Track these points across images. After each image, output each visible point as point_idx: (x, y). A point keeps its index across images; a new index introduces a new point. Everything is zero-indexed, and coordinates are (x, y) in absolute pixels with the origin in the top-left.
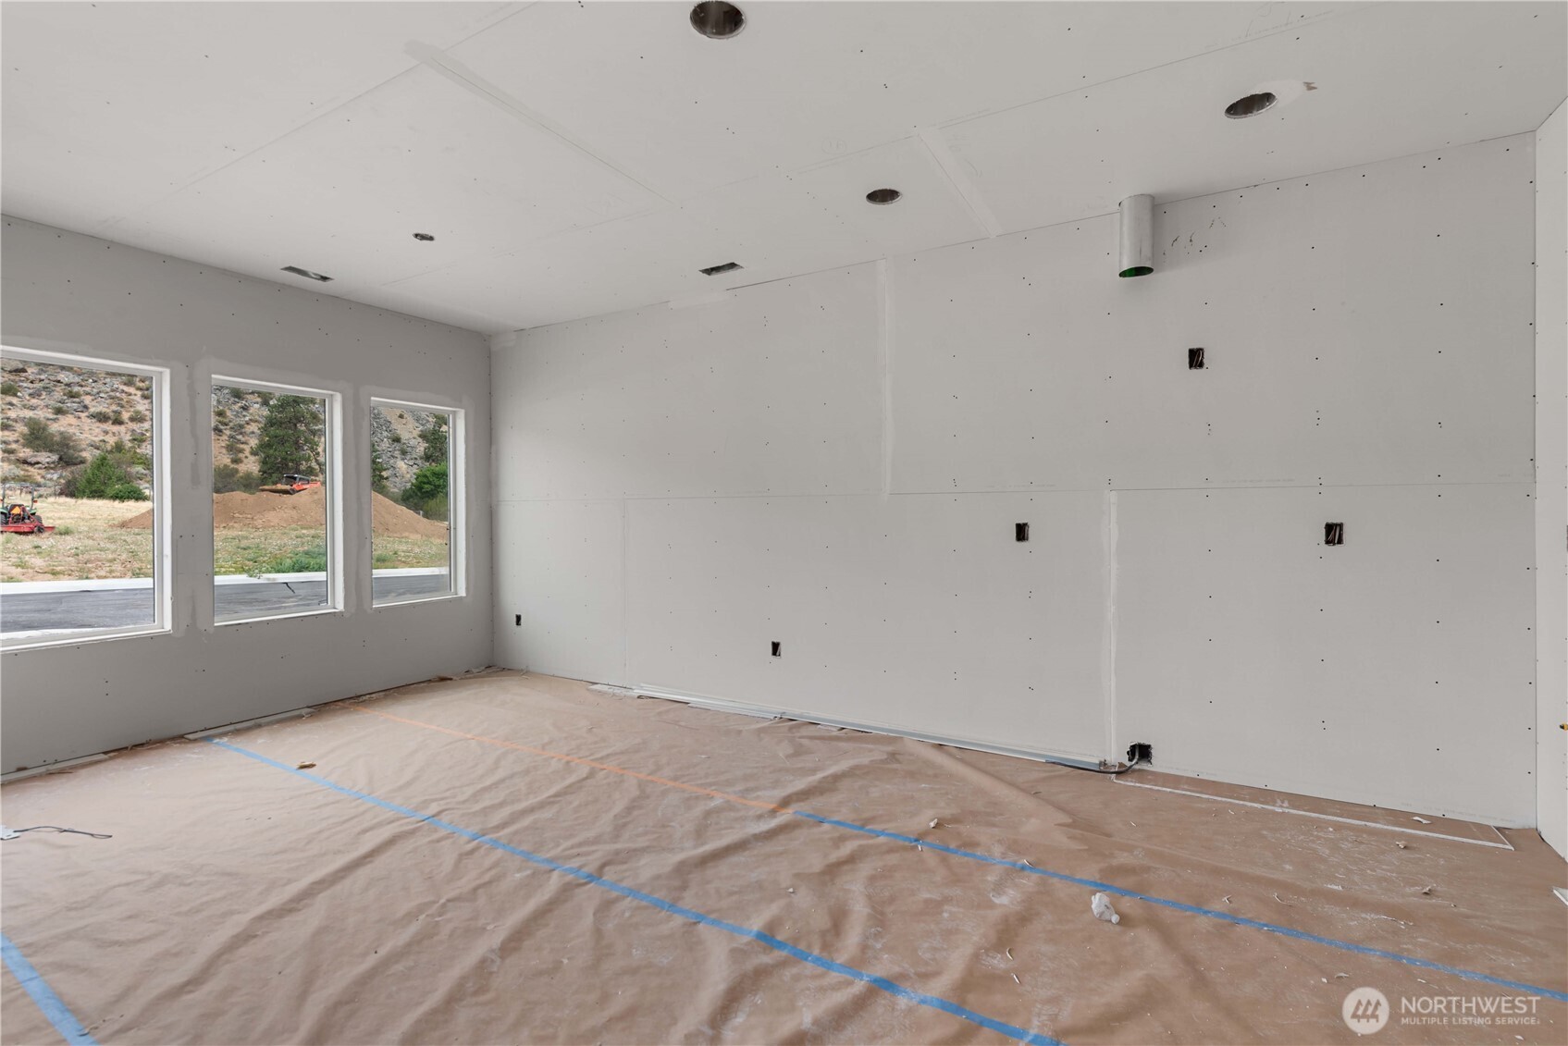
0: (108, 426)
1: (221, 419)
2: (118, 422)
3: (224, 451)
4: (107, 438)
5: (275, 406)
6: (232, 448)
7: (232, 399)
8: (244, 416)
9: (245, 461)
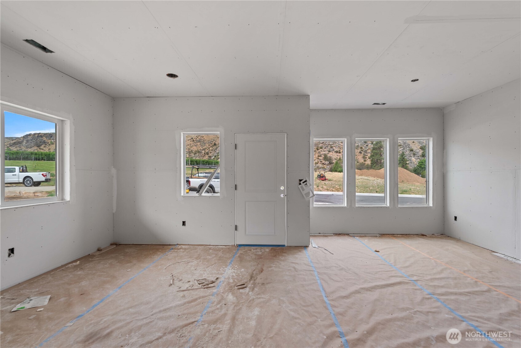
0: (338, 154)
1: (361, 149)
2: (340, 153)
3: (362, 158)
4: (337, 157)
5: (375, 144)
6: (364, 157)
7: (364, 143)
8: (367, 148)
9: (367, 160)
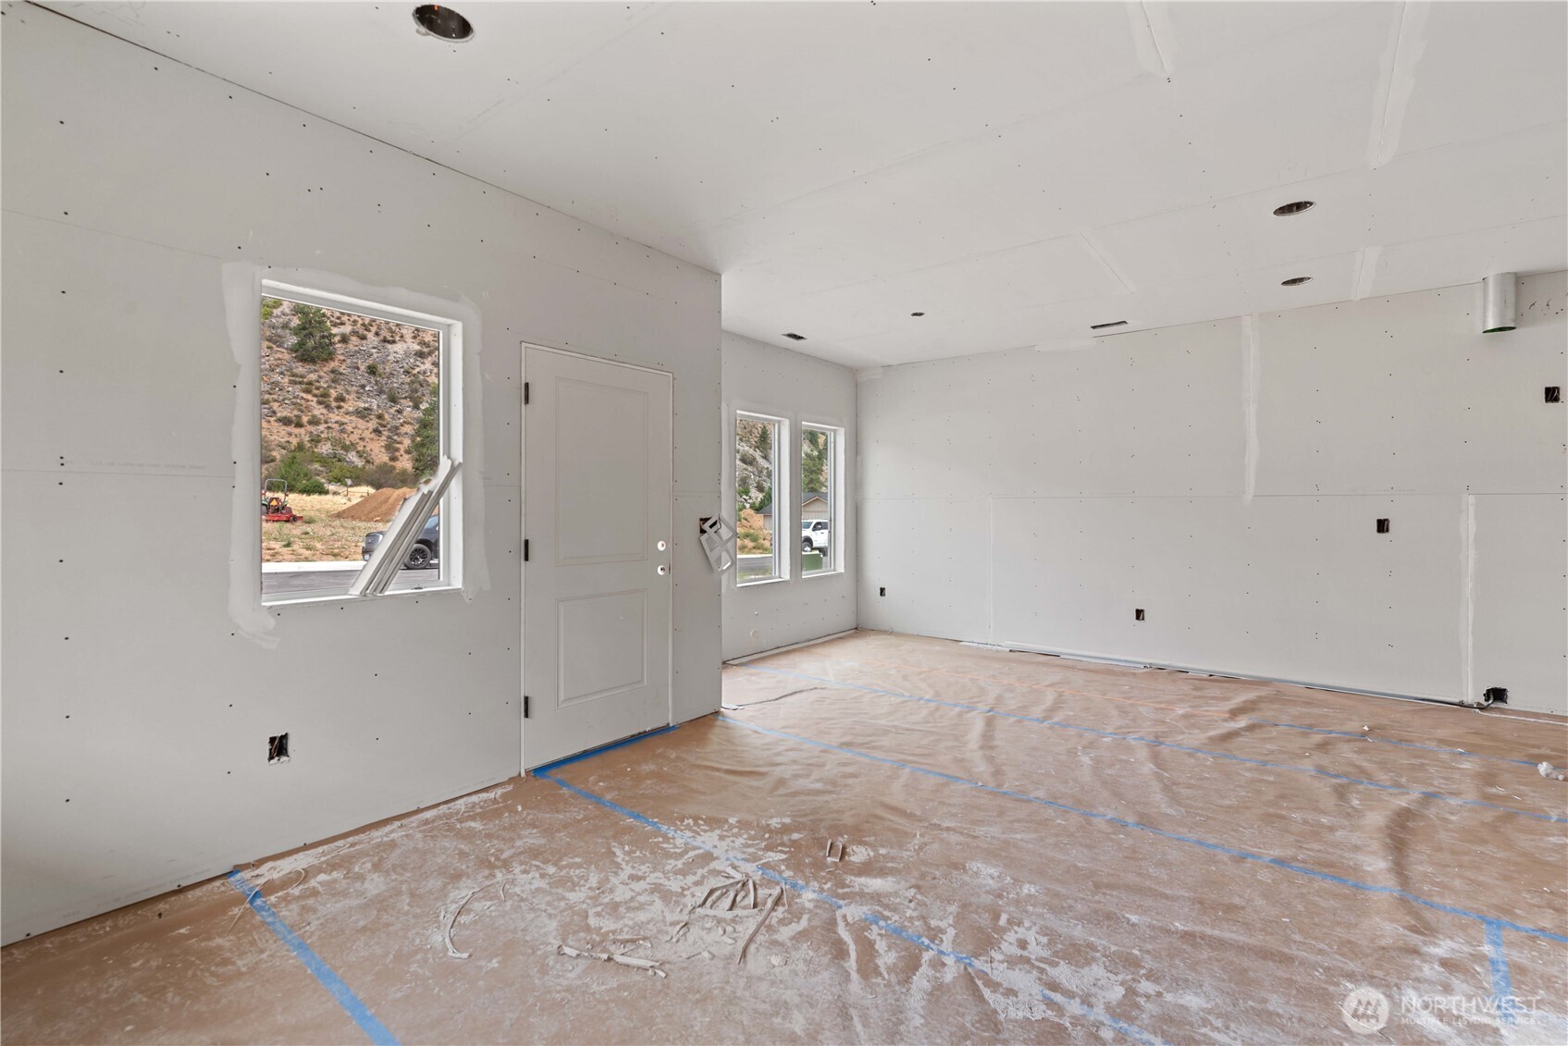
0: (291, 429)
1: (379, 421)
2: (299, 425)
3: (383, 450)
4: (291, 439)
5: (426, 410)
6: (391, 448)
7: (389, 403)
8: (399, 419)
9: (401, 458)
